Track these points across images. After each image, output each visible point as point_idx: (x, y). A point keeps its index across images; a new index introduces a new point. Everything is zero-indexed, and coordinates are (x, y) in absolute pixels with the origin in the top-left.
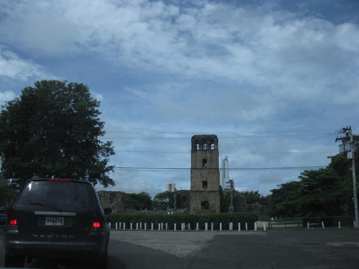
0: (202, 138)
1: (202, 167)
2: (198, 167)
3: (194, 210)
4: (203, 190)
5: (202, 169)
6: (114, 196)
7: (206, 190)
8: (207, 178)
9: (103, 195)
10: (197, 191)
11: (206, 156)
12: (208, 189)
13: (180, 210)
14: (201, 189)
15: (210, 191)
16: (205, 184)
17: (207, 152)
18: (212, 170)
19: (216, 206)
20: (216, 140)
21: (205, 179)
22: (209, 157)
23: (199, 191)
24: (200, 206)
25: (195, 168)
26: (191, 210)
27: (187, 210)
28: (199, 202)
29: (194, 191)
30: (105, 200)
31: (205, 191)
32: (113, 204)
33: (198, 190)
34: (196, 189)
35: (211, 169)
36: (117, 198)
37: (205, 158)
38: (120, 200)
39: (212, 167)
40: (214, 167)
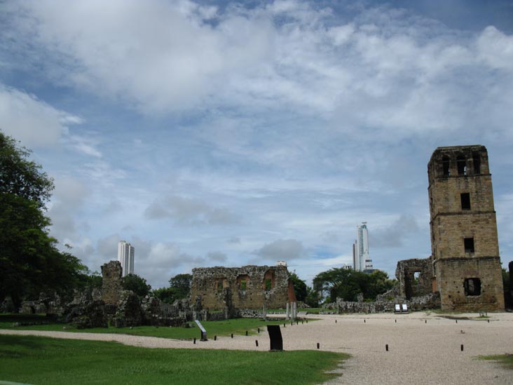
0: (456, 153)
1: (460, 210)
2: (451, 210)
3: (450, 296)
4: (467, 255)
5: (460, 213)
6: (273, 275)
7: (473, 257)
8: (473, 231)
9: (251, 274)
10: (454, 259)
11: (467, 187)
12: (476, 254)
13: (419, 298)
14: (463, 254)
15: (481, 258)
16: (469, 244)
17: (469, 179)
18: (483, 216)
19: (496, 289)
20: (483, 154)
21: (468, 234)
22: (474, 190)
23: (458, 259)
24: (462, 290)
25: (445, 212)
26: (442, 297)
27: (434, 299)
28: (460, 281)
29: (448, 260)
30: (255, 284)
31: (471, 259)
32: (272, 292)
33: (454, 256)
34: (452, 255)
35: (479, 212)
36: (280, 278)
37: (466, 191)
38: (286, 282)
39: (481, 210)
40: (485, 210)
